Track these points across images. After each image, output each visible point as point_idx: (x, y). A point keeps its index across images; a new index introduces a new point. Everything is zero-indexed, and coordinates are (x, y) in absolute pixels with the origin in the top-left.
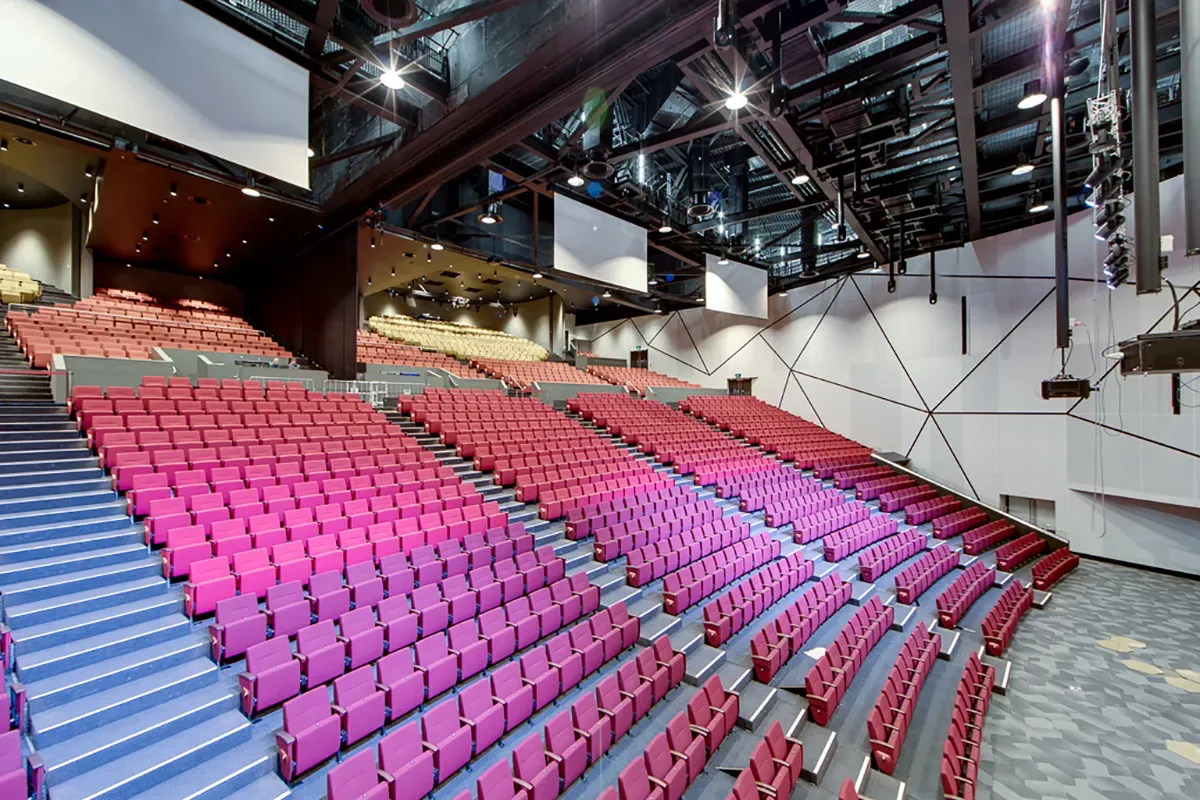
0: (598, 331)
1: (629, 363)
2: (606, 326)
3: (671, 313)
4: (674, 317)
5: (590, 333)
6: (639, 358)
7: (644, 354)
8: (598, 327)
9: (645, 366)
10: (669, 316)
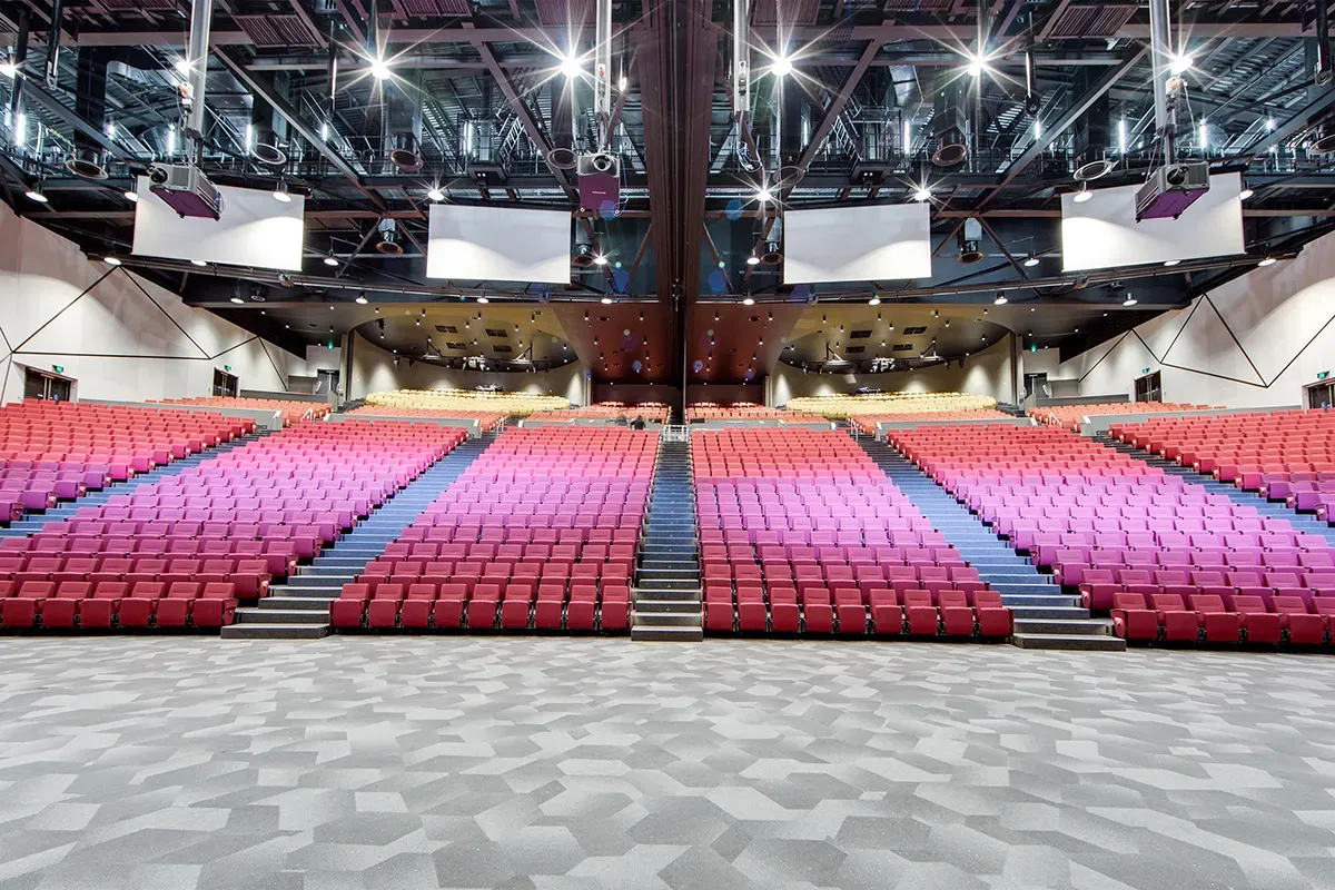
0: (1089, 360)
1: (1132, 397)
2: (1098, 352)
3: (1195, 301)
4: (1200, 304)
5: (1078, 368)
6: (1148, 387)
7: (1155, 379)
8: (1088, 354)
9: (1158, 398)
10: (1190, 308)
